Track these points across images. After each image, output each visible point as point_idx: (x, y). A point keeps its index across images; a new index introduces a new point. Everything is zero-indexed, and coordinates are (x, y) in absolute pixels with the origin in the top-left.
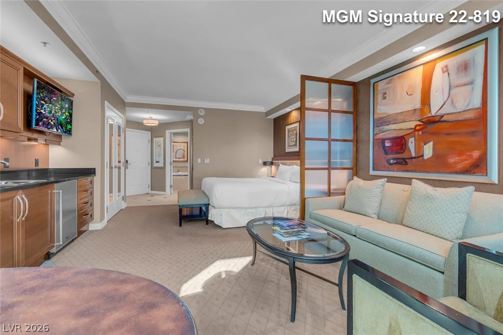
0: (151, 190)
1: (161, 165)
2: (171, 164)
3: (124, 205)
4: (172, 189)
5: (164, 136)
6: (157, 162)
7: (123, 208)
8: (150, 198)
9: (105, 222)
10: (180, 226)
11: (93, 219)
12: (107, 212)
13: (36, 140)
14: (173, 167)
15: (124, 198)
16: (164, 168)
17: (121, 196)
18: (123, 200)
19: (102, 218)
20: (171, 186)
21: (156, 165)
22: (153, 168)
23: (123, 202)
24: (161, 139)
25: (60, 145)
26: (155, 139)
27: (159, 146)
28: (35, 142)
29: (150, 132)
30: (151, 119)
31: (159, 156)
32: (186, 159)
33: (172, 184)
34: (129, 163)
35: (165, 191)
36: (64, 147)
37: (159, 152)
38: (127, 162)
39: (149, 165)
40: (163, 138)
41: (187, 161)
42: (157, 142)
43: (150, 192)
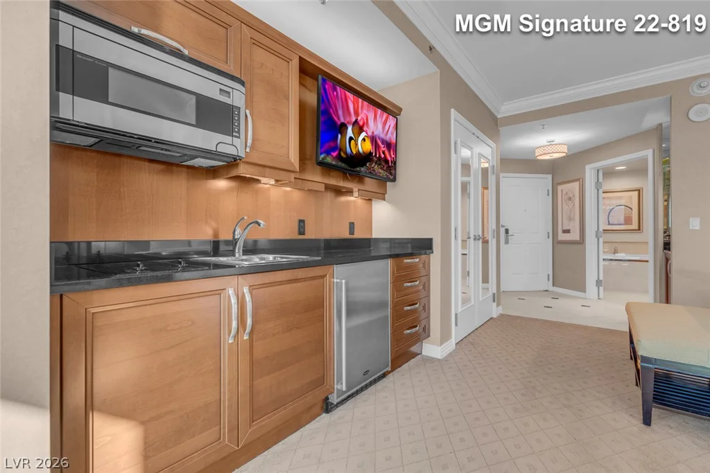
0: (553, 286)
1: (575, 236)
2: (598, 237)
3: (495, 311)
4: (601, 288)
5: (581, 181)
6: (567, 231)
7: (495, 316)
8: (549, 302)
9: (451, 345)
10: (647, 421)
11: (429, 336)
12: (456, 325)
13: (350, 192)
14: (604, 242)
15: (496, 298)
16: (582, 241)
17: (490, 294)
18: (494, 301)
19: (445, 337)
20: (599, 283)
21: (562, 237)
22: (556, 243)
23: (495, 304)
24: (576, 185)
25: (384, 200)
26: (560, 188)
27: (570, 199)
28: (350, 196)
29: (550, 177)
30: (551, 143)
32: (635, 226)
33: (601, 278)
34: (510, 233)
35: (585, 292)
36: (390, 202)
37: (571, 212)
38: (507, 231)
39: (548, 237)
40: (578, 183)
41: (639, 230)
42: (564, 193)
43: (551, 288)
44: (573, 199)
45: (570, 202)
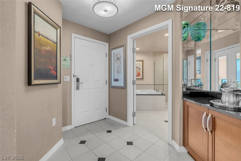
0: (109, 115)
1: (121, 84)
2: (133, 83)
4: (135, 117)
5: (124, 46)
6: (116, 80)
16: (125, 88)
20: (134, 114)
21: (114, 84)
22: (111, 87)
26: (113, 52)
27: (118, 59)
31: (118, 72)
32: (141, 77)
33: (135, 111)
34: (81, 81)
35: (127, 121)
37: (119, 67)
38: (78, 80)
39: (106, 84)
40: (123, 48)
41: (143, 79)
42: (115, 55)
43: (108, 116)
44: (120, 59)
45: (119, 61)
